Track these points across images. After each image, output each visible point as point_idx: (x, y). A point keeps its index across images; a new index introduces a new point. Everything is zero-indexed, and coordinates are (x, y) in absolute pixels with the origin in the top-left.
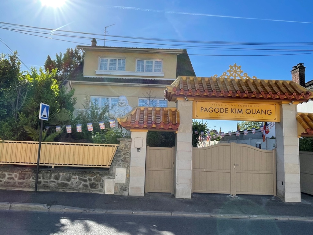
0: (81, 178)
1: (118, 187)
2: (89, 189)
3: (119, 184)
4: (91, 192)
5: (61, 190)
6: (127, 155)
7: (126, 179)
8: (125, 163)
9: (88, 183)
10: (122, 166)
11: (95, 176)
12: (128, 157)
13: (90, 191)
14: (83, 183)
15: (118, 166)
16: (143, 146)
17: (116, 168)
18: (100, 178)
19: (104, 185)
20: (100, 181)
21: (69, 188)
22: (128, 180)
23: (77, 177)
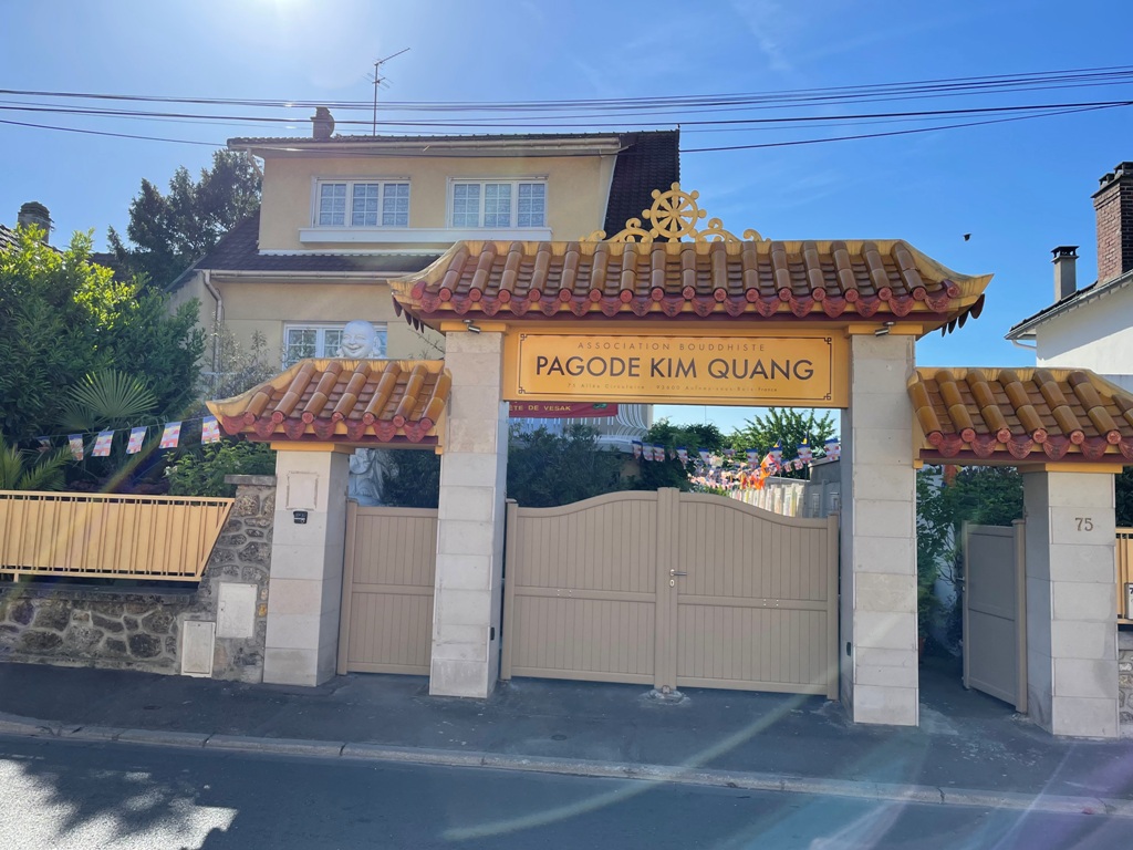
0: (103, 616)
1: (228, 651)
2: (128, 657)
3: (231, 640)
4: (134, 667)
5: (33, 660)
6: (261, 535)
7: (256, 623)
8: (254, 565)
9: (124, 637)
10: (244, 575)
11: (151, 612)
12: (266, 544)
13: (129, 664)
14: (108, 634)
15: (228, 575)
16: (315, 504)
17: (222, 585)
18: (167, 618)
19: (178, 644)
20: (165, 631)
21: (63, 654)
22: (261, 626)
23: (89, 613)
